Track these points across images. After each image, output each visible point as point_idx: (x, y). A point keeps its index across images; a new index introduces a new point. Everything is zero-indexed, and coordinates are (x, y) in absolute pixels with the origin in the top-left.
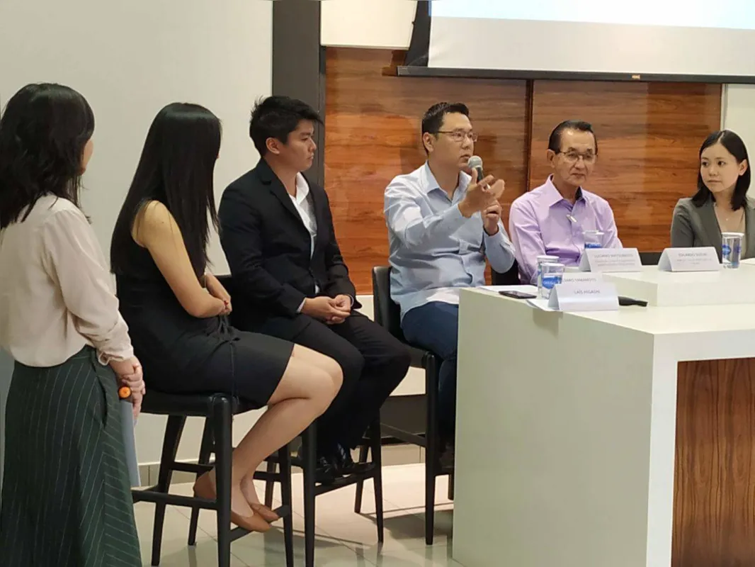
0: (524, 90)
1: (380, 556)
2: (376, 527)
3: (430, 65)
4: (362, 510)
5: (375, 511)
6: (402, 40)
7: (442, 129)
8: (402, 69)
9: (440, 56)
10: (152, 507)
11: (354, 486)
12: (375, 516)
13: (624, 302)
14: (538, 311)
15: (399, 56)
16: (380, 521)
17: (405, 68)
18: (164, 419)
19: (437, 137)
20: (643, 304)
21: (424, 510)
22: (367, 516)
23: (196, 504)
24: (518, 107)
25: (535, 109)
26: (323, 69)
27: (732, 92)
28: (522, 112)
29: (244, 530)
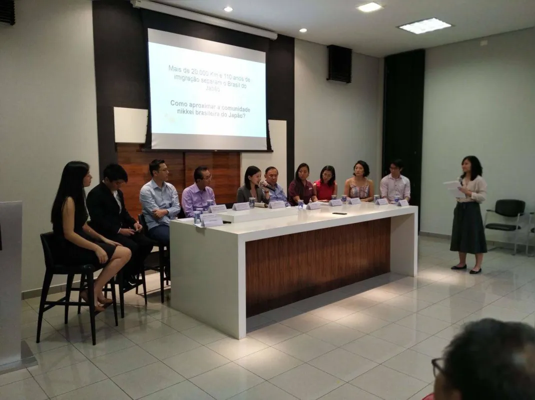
0: (182, 155)
1: (146, 310)
2: (144, 299)
3: (152, 148)
4: (139, 293)
5: (143, 292)
6: (142, 140)
7: (160, 169)
8: (143, 150)
9: (155, 145)
10: (63, 307)
11: (135, 289)
12: (143, 294)
13: (225, 222)
14: (197, 228)
15: (141, 145)
16: (145, 296)
17: (144, 149)
18: (66, 276)
19: (158, 172)
20: (230, 223)
21: (160, 290)
22: (140, 295)
23: (79, 304)
24: (181, 161)
25: (186, 161)
26: (116, 150)
27: (243, 155)
28: (182, 162)
29: (98, 312)
